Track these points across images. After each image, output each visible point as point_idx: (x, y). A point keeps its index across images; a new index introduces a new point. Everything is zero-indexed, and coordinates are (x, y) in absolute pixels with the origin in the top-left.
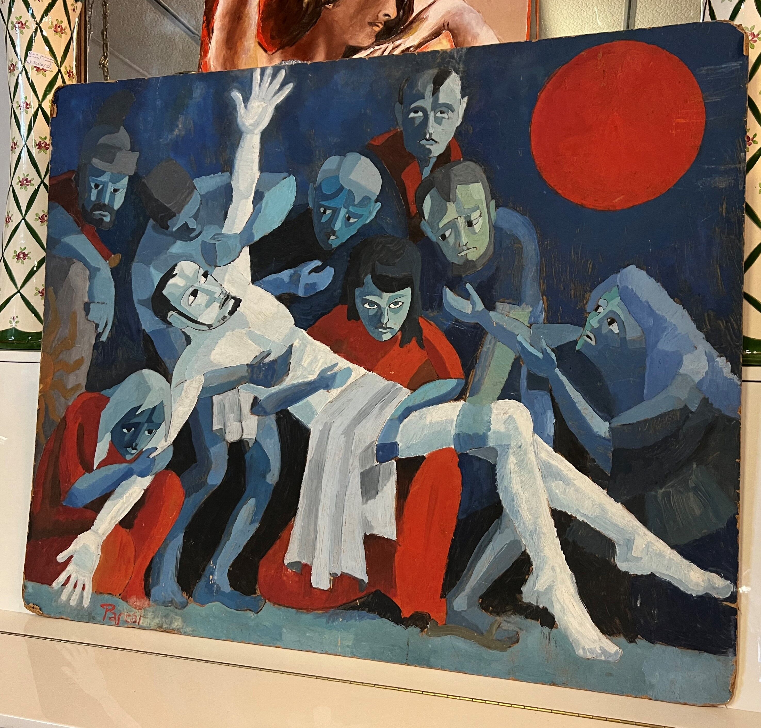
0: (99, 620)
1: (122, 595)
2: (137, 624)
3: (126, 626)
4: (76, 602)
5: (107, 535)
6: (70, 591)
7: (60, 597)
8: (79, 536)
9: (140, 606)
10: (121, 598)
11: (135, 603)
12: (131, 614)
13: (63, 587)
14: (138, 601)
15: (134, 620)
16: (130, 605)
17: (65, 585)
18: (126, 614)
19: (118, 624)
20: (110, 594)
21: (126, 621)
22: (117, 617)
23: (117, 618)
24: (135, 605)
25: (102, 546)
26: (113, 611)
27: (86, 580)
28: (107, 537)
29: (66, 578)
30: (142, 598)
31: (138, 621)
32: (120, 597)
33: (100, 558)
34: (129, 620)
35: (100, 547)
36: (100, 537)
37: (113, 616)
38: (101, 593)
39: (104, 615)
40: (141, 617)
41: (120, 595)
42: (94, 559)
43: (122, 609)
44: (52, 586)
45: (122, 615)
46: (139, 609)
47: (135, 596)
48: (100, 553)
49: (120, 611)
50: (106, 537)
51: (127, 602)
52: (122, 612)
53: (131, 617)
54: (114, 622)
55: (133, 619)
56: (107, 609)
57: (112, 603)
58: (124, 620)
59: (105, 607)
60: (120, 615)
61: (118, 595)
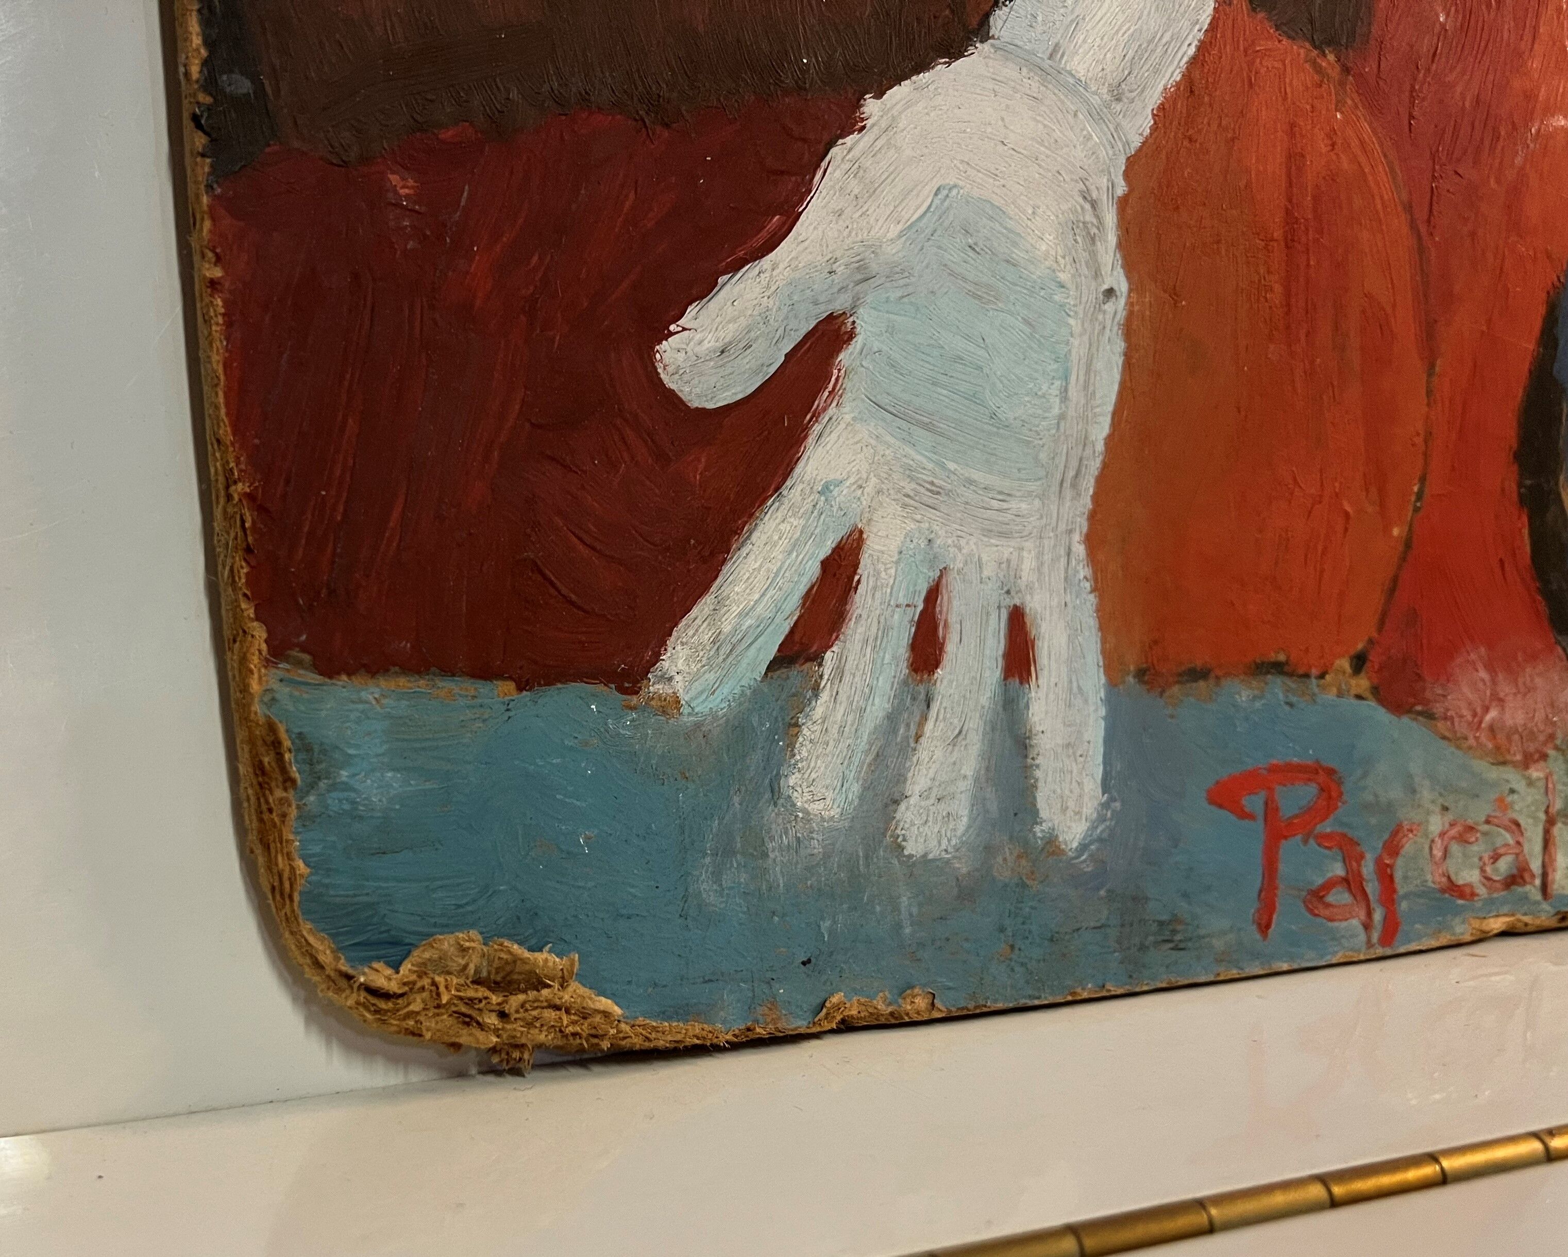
0: (1218, 944)
1: (1375, 658)
2: (1533, 890)
3: (1463, 930)
4: (962, 808)
5: (1154, 98)
6: (879, 707)
7: (775, 791)
8: (871, 107)
9: (1532, 736)
10: (1376, 691)
11: (1492, 714)
12: (1477, 812)
13: (794, 674)
14: (1505, 689)
15: (1504, 865)
16: (1455, 740)
17: (818, 658)
18: (1436, 824)
19: (1390, 931)
20: (1278, 668)
21: (1454, 889)
22: (1368, 869)
23: (1372, 888)
24: (1492, 729)
25: (1123, 203)
26: (1327, 827)
27: (1028, 564)
28: (1162, 114)
29: (812, 570)
30: (1533, 657)
31: (1536, 866)
32: (1362, 683)
33: (1129, 331)
34: (1469, 876)
35: (1110, 218)
36: (1096, 116)
37: (1338, 870)
38: (1197, 674)
39: (1256, 880)
40: (1551, 822)
41: (1359, 662)
42: (1078, 348)
43: (1395, 793)
44: (656, 688)
45: (1408, 848)
46: (1528, 761)
47: (1478, 653)
48: (1122, 286)
49: (1389, 808)
50: (1146, 123)
51: (1430, 716)
52: (1407, 815)
53: (1479, 848)
54: (1356, 923)
55: (1496, 858)
56: (1271, 810)
57: (1308, 757)
58: (1432, 878)
59: (1254, 803)
60: (1393, 848)
61: (1344, 664)
